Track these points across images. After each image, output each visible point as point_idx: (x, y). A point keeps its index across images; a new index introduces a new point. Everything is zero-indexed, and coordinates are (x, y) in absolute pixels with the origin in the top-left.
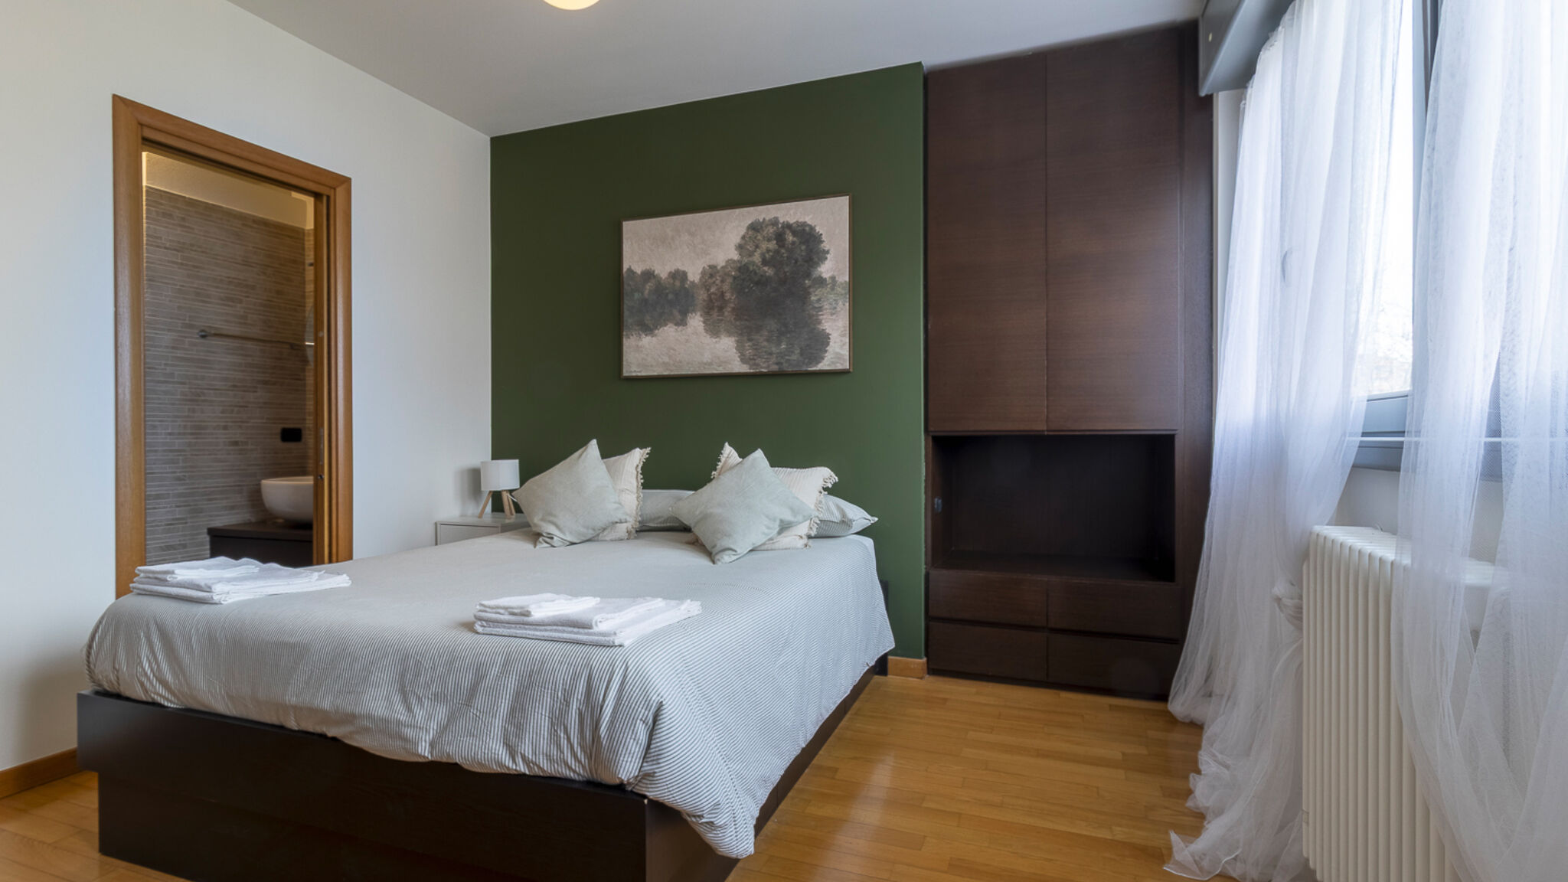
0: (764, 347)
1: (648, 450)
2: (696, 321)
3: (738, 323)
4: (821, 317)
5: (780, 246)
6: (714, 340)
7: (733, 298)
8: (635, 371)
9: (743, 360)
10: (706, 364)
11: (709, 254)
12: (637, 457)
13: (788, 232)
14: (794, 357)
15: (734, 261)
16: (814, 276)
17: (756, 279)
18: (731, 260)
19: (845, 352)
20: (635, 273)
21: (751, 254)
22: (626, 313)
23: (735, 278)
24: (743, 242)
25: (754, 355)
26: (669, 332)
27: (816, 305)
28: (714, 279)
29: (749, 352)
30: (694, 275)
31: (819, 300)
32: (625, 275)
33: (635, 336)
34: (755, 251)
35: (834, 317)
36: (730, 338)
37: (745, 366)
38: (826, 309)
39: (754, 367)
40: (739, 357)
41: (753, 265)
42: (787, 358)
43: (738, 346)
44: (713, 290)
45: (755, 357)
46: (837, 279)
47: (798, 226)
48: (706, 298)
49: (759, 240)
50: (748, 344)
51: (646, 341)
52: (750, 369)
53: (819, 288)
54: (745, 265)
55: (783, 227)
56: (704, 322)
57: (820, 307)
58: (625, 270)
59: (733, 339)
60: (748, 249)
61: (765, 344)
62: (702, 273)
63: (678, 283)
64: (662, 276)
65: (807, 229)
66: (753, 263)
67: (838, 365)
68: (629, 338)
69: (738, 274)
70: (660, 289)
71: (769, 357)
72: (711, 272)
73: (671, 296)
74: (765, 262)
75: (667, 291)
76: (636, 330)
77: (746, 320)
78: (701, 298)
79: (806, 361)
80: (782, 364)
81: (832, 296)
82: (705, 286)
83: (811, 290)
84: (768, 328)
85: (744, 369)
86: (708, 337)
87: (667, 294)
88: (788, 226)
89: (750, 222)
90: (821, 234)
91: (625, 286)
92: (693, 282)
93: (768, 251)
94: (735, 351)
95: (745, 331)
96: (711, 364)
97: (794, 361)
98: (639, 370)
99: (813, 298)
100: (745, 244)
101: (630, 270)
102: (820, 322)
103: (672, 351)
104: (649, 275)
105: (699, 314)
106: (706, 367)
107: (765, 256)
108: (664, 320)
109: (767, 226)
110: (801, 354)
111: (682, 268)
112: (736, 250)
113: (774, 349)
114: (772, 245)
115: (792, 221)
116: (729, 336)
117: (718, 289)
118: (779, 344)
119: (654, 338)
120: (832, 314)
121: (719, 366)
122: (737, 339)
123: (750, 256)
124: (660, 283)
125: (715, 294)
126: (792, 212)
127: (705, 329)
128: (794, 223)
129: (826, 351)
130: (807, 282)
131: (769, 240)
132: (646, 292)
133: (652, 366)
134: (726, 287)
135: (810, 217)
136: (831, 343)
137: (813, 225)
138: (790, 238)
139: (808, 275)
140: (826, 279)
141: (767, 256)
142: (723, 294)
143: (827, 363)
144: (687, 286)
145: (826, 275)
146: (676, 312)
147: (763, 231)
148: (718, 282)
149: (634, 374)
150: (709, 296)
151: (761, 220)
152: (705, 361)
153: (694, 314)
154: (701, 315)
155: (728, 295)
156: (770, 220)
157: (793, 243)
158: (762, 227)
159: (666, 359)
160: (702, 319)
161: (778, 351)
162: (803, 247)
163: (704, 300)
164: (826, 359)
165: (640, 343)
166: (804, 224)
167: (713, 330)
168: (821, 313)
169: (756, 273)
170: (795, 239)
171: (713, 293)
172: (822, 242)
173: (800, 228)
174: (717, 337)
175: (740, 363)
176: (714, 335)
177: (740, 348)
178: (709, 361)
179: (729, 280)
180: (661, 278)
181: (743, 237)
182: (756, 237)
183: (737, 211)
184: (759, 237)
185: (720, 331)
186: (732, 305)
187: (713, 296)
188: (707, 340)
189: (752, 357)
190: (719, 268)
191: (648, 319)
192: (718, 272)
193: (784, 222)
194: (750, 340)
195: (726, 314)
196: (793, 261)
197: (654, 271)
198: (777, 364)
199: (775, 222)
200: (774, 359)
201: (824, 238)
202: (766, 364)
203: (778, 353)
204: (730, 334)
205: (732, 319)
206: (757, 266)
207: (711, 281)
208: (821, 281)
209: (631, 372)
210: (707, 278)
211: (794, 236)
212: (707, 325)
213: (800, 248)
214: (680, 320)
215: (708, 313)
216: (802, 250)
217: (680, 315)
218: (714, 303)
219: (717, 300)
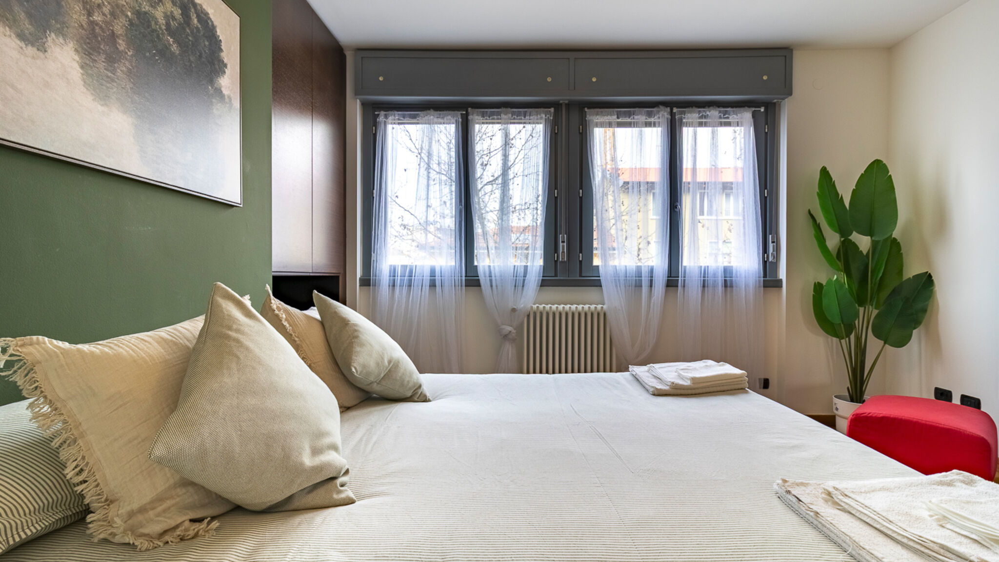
0: (170, 150)
2: (65, 56)
3: (137, 98)
5: (184, 21)
6: (100, 108)
7: (129, 53)
9: (146, 159)
10: (85, 144)
13: (193, 10)
14: (200, 176)
16: (216, 85)
17: (160, 47)
19: (238, 184)
23: (131, 20)
25: (158, 157)
27: (219, 122)
29: (152, 149)
31: (221, 117)
36: (125, 117)
37: (148, 169)
39: (159, 175)
40: (137, 150)
41: (156, 23)
42: (194, 174)
43: (137, 134)
44: (97, 17)
45: (159, 161)
46: (232, 101)
47: (202, 12)
48: (85, 25)
50: (150, 138)
52: (152, 176)
53: (220, 101)
54: (145, 13)
56: (82, 67)
57: (221, 126)
59: (131, 120)
61: (170, 146)
65: (210, 23)
66: (156, 20)
67: (233, 197)
69: (136, 21)
71: (176, 166)
74: (168, 28)
78: (75, 16)
79: (212, 185)
81: (229, 117)
83: (214, 99)
84: (175, 126)
85: (146, 173)
86: (90, 98)
90: (221, 41)
93: (173, 17)
94: (131, 139)
96: (95, 148)
97: (200, 181)
99: (216, 112)
103: (10, 90)
105: (71, 44)
106: (87, 150)
107: (169, 20)
110: (207, 175)
113: (180, 158)
114: (177, 13)
116: (125, 113)
117: (105, 22)
118: (184, 151)
121: (110, 157)
122: (134, 122)
123: (152, 6)
125: (102, 29)
127: (85, 81)
128: (199, 4)
130: (211, 88)
134: (118, 28)
135: (213, 11)
136: (226, 175)
137: (215, 24)
138: (195, 20)
139: (212, 81)
140: (224, 95)
141: (172, 23)
142: (113, 36)
145: (224, 91)
148: (105, 10)
150: (91, 25)
152: (84, 139)
153: (61, 40)
154: (76, 50)
155: (121, 44)
157: (198, 30)
160: (77, 58)
161: (186, 162)
162: (207, 43)
163: (82, 26)
164: (225, 188)
166: (207, 14)
167: (99, 88)
169: (158, 36)
170: (199, 26)
171: (95, 23)
172: (222, 50)
173: (202, 15)
174: (106, 105)
175: (140, 162)
176: (101, 99)
177: (140, 139)
178: (93, 141)
179: (123, 21)
185: (110, 97)
186: (127, 64)
187: (97, 29)
188: (85, 100)
189: (156, 159)
194: (152, 132)
195: (119, 72)
196: (198, 53)
198: (184, 179)
200: (180, 172)
201: (223, 47)
203: (184, 165)
204: (125, 110)
205: (129, 87)
206: (160, 28)
208: (221, 95)
211: (198, 21)
212: (88, 74)
213: (204, 41)
214: (30, 34)
215: (89, 54)
216: (205, 45)
217: (31, 24)
218: (99, 42)
219: (103, 40)
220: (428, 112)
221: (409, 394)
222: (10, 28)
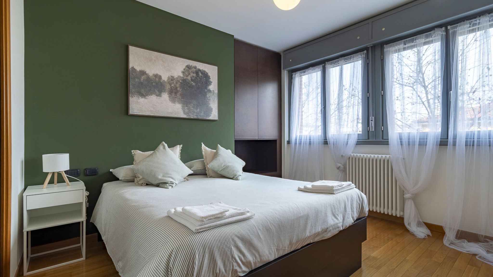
0: (192, 110)
1: (181, 146)
2: (165, 96)
3: (182, 100)
4: (210, 102)
5: (197, 76)
6: (173, 104)
7: (180, 90)
8: (136, 112)
9: (185, 113)
10: (170, 113)
11: (171, 72)
12: (178, 148)
13: (200, 72)
14: (202, 114)
15: (181, 77)
16: (208, 89)
17: (189, 85)
18: (180, 76)
19: (217, 114)
20: (136, 70)
21: (187, 76)
22: (131, 87)
23: (181, 83)
24: (184, 71)
25: (188, 112)
26: (153, 98)
27: (209, 98)
28: (173, 82)
29: (186, 111)
30: (165, 77)
31: (209, 97)
32: (130, 70)
33: (136, 97)
34: (189, 75)
35: (214, 103)
36: (179, 105)
37: (185, 115)
38: (211, 100)
39: (189, 116)
40: (183, 112)
41: (188, 80)
42: (200, 114)
43: (182, 108)
44: (173, 85)
45: (189, 113)
46: (214, 91)
47: (203, 71)
48: (170, 88)
49: (190, 72)
50: (186, 108)
51: (142, 100)
52: (187, 117)
53: (209, 93)
54: (185, 79)
55: (198, 70)
56: (169, 97)
57: (210, 99)
58: (130, 67)
59: (181, 105)
60: (186, 74)
61: (192, 108)
62: (168, 78)
63: (157, 79)
64: (150, 75)
65: (206, 73)
66: (188, 79)
67: (215, 118)
68: (133, 97)
69: (182, 82)
70: (148, 79)
71: (194, 113)
72: (172, 79)
73: (154, 84)
74: (192, 80)
75: (152, 81)
76: (136, 95)
77: (185, 99)
78: (167, 87)
79: (206, 116)
80: (198, 116)
81: (213, 96)
82: (170, 83)
83: (207, 93)
84: (193, 103)
85: (185, 116)
86: (171, 103)
87: (152, 83)
88: (200, 70)
89: (187, 65)
90: (210, 76)
91: (131, 75)
92: (164, 81)
93: (193, 77)
94: (181, 109)
95: (185, 103)
96: (172, 113)
97: (202, 116)
98: (138, 112)
99: (208, 96)
100: (185, 72)
101: (133, 68)
102: (210, 104)
103: (155, 106)
104: (143, 73)
105: (167, 93)
106: (170, 114)
107: (192, 78)
108: (151, 93)
109: (193, 68)
110: (204, 114)
111: (159, 74)
112: (182, 73)
113: (195, 111)
114: (195, 75)
115: (201, 69)
116: (179, 104)
117: (175, 86)
118: (197, 109)
119: (146, 100)
120: (213, 102)
121: (175, 114)
122: (182, 105)
123: (187, 77)
124: (149, 77)
125: (174, 87)
126: (201, 66)
127: (169, 100)
128: (202, 70)
129: (211, 113)
130: (206, 90)
131: (193, 73)
132: (142, 80)
133: (145, 111)
134: (178, 85)
135: (207, 69)
136: (213, 111)
137: (208, 72)
138: (200, 74)
139: (206, 88)
140: (211, 91)
141: (193, 78)
142: (176, 88)
143: (212, 117)
144: (161, 81)
145: (211, 89)
146: (156, 91)
147: (191, 69)
148: (175, 83)
149: (136, 114)
150: (171, 87)
151: (191, 65)
152: (169, 112)
153: (165, 93)
154: (168, 94)
155: (179, 89)
156: (194, 66)
157: (201, 76)
158: (191, 68)
159: (152, 109)
160: (168, 95)
161: (197, 111)
162: (205, 79)
163: (169, 89)
164: (211, 116)
165: (139, 101)
166: (205, 71)
167: (173, 100)
168: (210, 101)
169: (189, 83)
170: (202, 75)
171: (172, 87)
172: (210, 78)
173: (203, 72)
174: (175, 103)
175: (183, 114)
176: (173, 102)
177: (183, 108)
178: (171, 112)
179: (179, 83)
180: (150, 76)
181: (184, 69)
182: (189, 71)
183: (182, 59)
184: (190, 71)
185: (175, 101)
186: (180, 93)
187: (173, 88)
188: (170, 104)
189: (187, 112)
190: (175, 78)
191: (143, 91)
192: (175, 79)
193: (198, 68)
194: (187, 106)
195: (178, 95)
196: (201, 83)
197: (146, 72)
198: (196, 116)
199: (195, 68)
200: (195, 114)
201: (211, 77)
202: (193, 115)
203: (196, 112)
204: (179, 103)
205: (180, 98)
206: (189, 81)
207: (171, 82)
208: (210, 91)
209: (134, 112)
210: (170, 80)
211: (202, 74)
212: (170, 98)
213: (204, 79)
214: (158, 94)
215: (171, 94)
216: (204, 80)
217: (158, 92)
218: (173, 90)
219: (174, 90)
220: (309, 68)
221: (232, 177)
222: (155, 95)
